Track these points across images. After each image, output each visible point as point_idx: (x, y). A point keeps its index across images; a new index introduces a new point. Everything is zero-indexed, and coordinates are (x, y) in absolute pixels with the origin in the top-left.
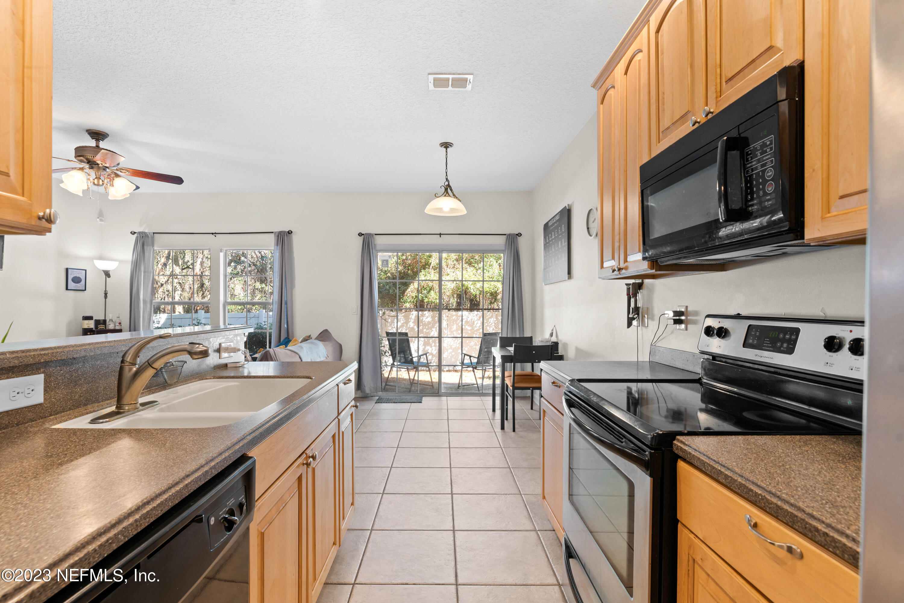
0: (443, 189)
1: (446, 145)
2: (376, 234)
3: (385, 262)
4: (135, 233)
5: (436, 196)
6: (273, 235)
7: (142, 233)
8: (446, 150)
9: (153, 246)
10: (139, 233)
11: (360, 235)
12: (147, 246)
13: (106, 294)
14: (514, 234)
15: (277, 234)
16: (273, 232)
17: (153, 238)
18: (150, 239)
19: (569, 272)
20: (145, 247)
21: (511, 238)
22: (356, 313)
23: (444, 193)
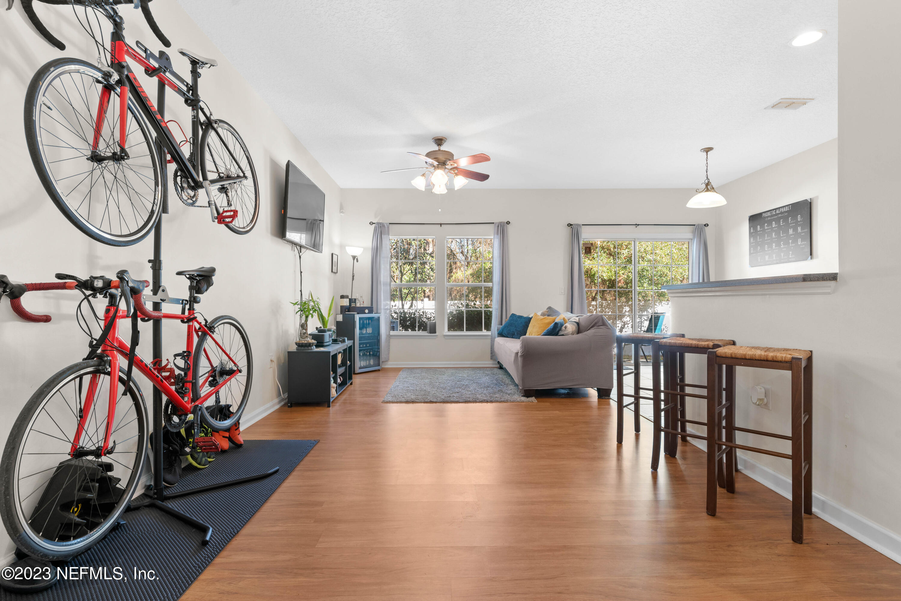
0: (704, 186)
1: (708, 150)
2: (583, 225)
3: (588, 249)
4: (373, 223)
5: (697, 191)
6: (493, 225)
7: (380, 223)
8: (707, 153)
9: (389, 235)
10: (378, 223)
11: (570, 225)
12: (384, 235)
13: (353, 276)
14: (702, 224)
15: (497, 225)
16: (493, 223)
17: (388, 227)
18: (386, 228)
19: (811, 254)
20: (383, 236)
21: (700, 228)
22: (563, 294)
23: (705, 189)
